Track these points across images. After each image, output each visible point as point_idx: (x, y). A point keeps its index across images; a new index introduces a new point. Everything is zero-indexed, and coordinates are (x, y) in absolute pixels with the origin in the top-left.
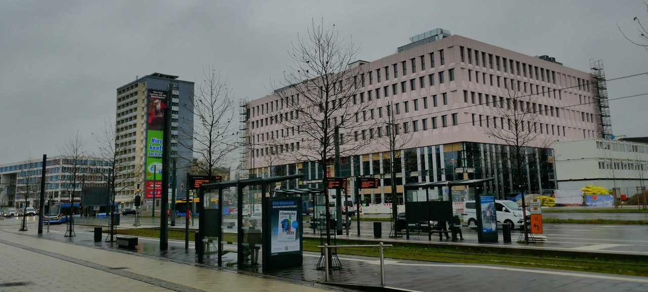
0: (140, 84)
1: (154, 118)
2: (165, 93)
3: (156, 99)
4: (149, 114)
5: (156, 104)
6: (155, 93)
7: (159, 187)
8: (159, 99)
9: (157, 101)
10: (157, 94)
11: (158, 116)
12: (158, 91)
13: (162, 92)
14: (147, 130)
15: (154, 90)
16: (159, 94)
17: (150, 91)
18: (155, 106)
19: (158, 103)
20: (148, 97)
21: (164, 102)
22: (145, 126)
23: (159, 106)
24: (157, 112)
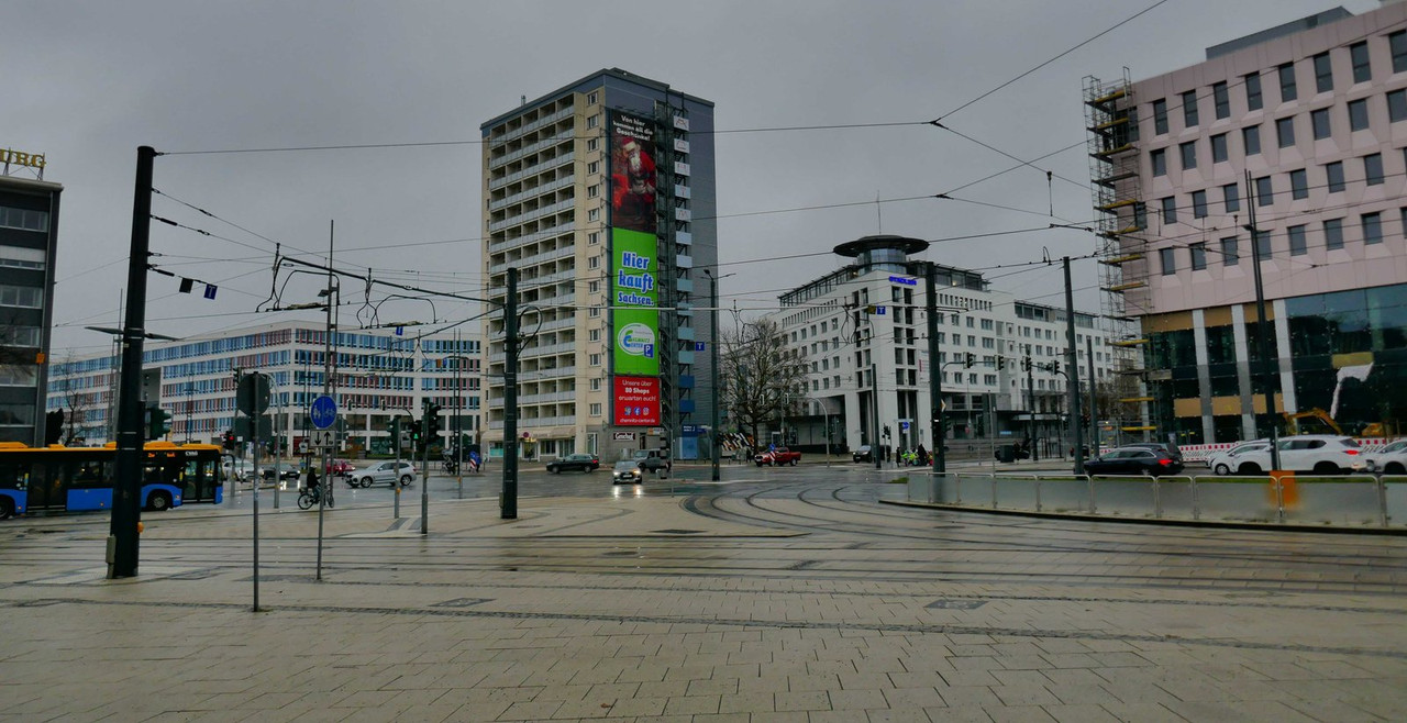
0: (579, 98)
1: (627, 193)
2: (649, 124)
3: (629, 139)
4: (612, 182)
5: (628, 153)
6: (625, 123)
7: (646, 395)
8: (637, 141)
9: (631, 146)
10: (631, 125)
11: (636, 188)
12: (632, 117)
13: (642, 120)
14: (609, 228)
15: (624, 114)
16: (635, 126)
17: (613, 115)
18: (628, 161)
19: (633, 150)
20: (610, 132)
21: (647, 149)
22: (603, 216)
23: (636, 161)
24: (632, 178)
